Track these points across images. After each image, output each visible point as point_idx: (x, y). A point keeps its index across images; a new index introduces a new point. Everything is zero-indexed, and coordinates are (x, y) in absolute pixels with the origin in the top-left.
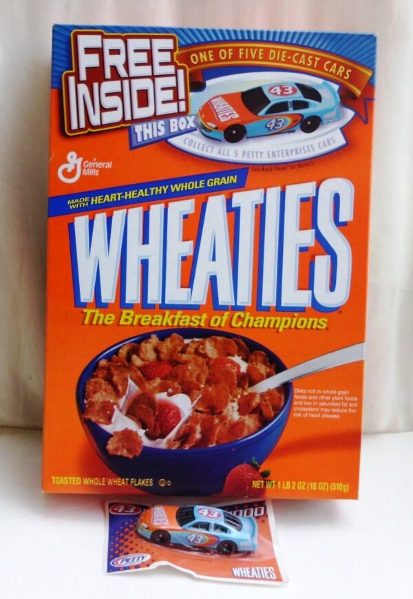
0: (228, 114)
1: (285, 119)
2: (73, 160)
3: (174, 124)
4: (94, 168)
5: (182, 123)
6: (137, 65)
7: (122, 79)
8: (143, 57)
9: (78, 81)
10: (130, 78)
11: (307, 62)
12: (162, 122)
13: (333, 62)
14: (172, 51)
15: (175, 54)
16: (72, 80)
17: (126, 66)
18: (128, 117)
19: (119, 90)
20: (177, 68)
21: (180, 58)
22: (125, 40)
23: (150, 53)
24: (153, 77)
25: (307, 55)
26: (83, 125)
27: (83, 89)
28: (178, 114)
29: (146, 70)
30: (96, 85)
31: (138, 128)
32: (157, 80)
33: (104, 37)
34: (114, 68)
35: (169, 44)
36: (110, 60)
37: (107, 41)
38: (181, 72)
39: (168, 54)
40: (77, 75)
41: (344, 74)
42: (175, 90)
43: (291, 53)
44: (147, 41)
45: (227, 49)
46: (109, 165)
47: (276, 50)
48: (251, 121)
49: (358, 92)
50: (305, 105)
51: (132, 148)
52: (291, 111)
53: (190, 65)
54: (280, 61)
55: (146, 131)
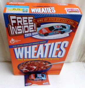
0: (45, 31)
1: (57, 32)
2: (13, 40)
3: (33, 34)
4: (17, 41)
5: (35, 33)
6: (25, 23)
7: (22, 25)
8: (26, 21)
9: (11, 26)
10: (23, 25)
11: (65, 21)
12: (31, 33)
13: (71, 21)
14: (33, 19)
15: (33, 20)
16: (10, 26)
17: (22, 23)
18: (23, 33)
19: (21, 27)
20: (34, 23)
21: (35, 21)
22: (22, 17)
23: (27, 20)
24: (28, 25)
25: (65, 20)
26: (14, 34)
27: (13, 27)
28: (34, 32)
29: (27, 24)
30: (16, 27)
31: (26, 35)
32: (29, 26)
33: (16, 16)
34: (20, 23)
35: (32, 18)
36: (18, 22)
37: (17, 17)
38: (35, 24)
39: (32, 20)
40: (11, 25)
41: (72, 23)
42: (34, 27)
43: (61, 19)
44: (27, 17)
45: (46, 19)
46: (20, 41)
47: (58, 19)
48: (50, 32)
49: (74, 27)
50: (62, 29)
51: (25, 38)
52: (59, 30)
53: (37, 22)
54: (58, 21)
55: (27, 35)
